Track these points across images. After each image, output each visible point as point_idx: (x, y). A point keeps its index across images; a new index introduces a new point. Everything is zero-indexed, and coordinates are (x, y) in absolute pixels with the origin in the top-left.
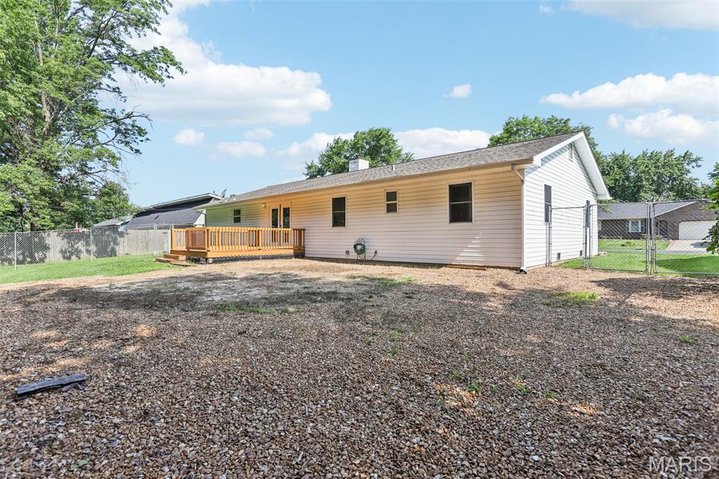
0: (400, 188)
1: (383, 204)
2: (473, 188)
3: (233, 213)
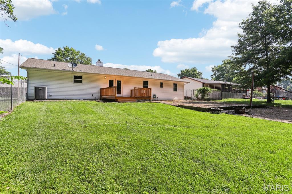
1: (160, 85)
2: (177, 85)
3: (73, 77)
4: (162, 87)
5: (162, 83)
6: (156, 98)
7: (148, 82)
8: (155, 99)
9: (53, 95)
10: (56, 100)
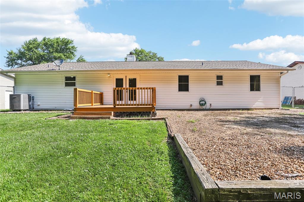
0: (224, 74)
1: (215, 81)
2: (261, 77)
3: (64, 79)
4: (220, 83)
5: (220, 77)
6: (208, 106)
7: (188, 76)
8: (204, 107)
9: (41, 104)
10: (45, 110)
